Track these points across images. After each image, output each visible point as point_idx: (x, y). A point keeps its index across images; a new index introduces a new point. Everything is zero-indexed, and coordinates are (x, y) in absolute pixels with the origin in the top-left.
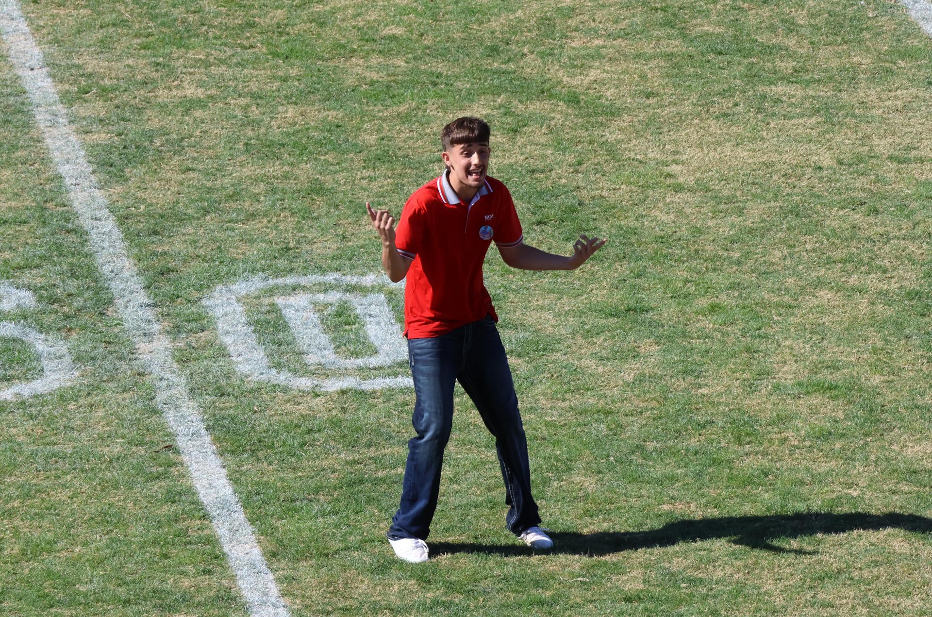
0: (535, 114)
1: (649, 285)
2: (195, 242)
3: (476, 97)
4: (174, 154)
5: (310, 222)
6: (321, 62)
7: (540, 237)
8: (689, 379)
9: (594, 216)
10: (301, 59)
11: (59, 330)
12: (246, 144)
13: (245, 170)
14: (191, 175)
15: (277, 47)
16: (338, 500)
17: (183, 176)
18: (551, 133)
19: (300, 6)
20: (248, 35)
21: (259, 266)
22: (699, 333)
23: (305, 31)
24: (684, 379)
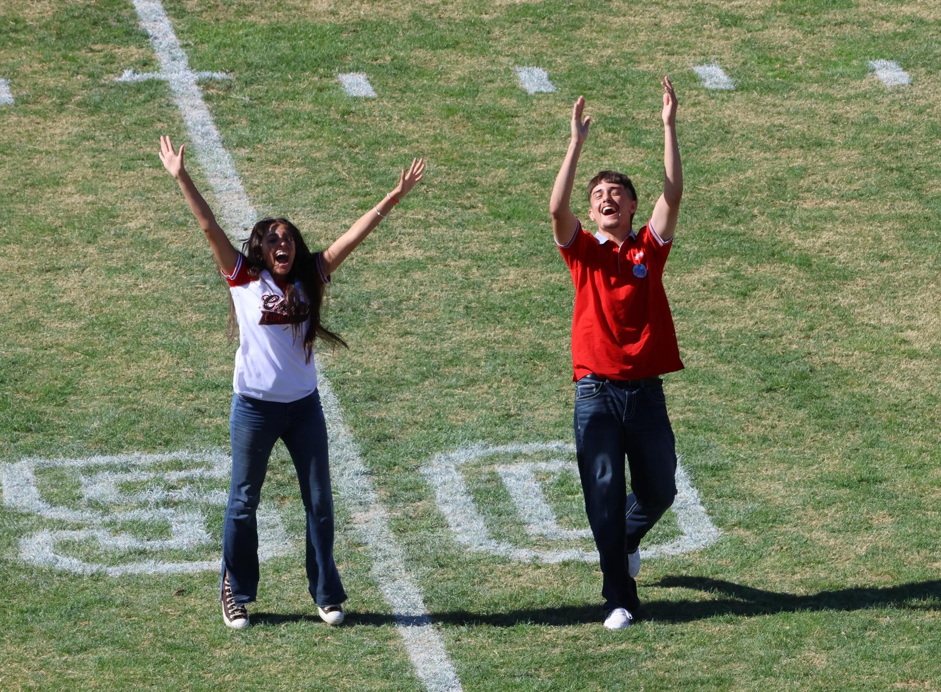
0: (765, 277)
1: (883, 454)
2: (413, 408)
3: (704, 259)
4: (392, 317)
5: (531, 388)
6: (544, 223)
7: (770, 405)
8: (923, 552)
9: (826, 383)
10: (524, 220)
11: (272, 498)
12: (466, 307)
13: (465, 334)
14: (410, 339)
15: (499, 206)
16: (559, 676)
17: (401, 340)
18: (782, 297)
19: (522, 165)
20: (469, 195)
21: (478, 433)
22: (935, 505)
23: (527, 191)
24: (918, 552)
